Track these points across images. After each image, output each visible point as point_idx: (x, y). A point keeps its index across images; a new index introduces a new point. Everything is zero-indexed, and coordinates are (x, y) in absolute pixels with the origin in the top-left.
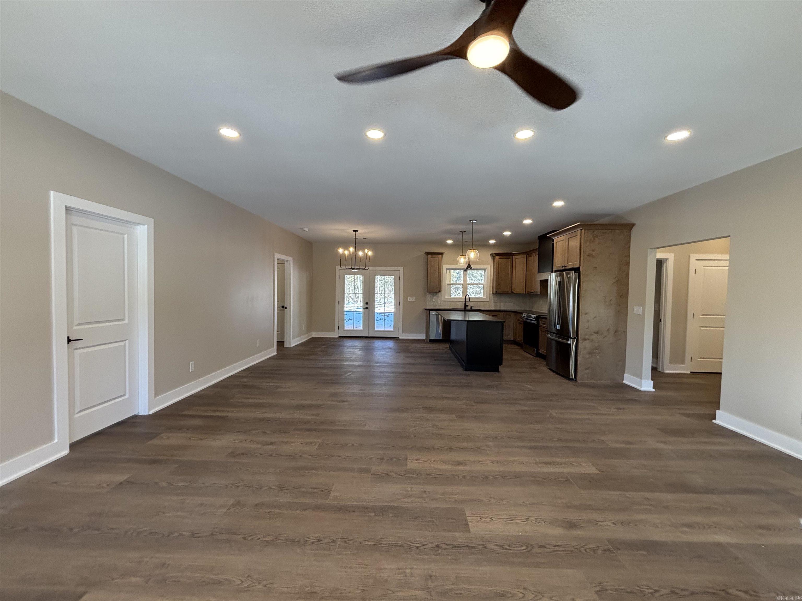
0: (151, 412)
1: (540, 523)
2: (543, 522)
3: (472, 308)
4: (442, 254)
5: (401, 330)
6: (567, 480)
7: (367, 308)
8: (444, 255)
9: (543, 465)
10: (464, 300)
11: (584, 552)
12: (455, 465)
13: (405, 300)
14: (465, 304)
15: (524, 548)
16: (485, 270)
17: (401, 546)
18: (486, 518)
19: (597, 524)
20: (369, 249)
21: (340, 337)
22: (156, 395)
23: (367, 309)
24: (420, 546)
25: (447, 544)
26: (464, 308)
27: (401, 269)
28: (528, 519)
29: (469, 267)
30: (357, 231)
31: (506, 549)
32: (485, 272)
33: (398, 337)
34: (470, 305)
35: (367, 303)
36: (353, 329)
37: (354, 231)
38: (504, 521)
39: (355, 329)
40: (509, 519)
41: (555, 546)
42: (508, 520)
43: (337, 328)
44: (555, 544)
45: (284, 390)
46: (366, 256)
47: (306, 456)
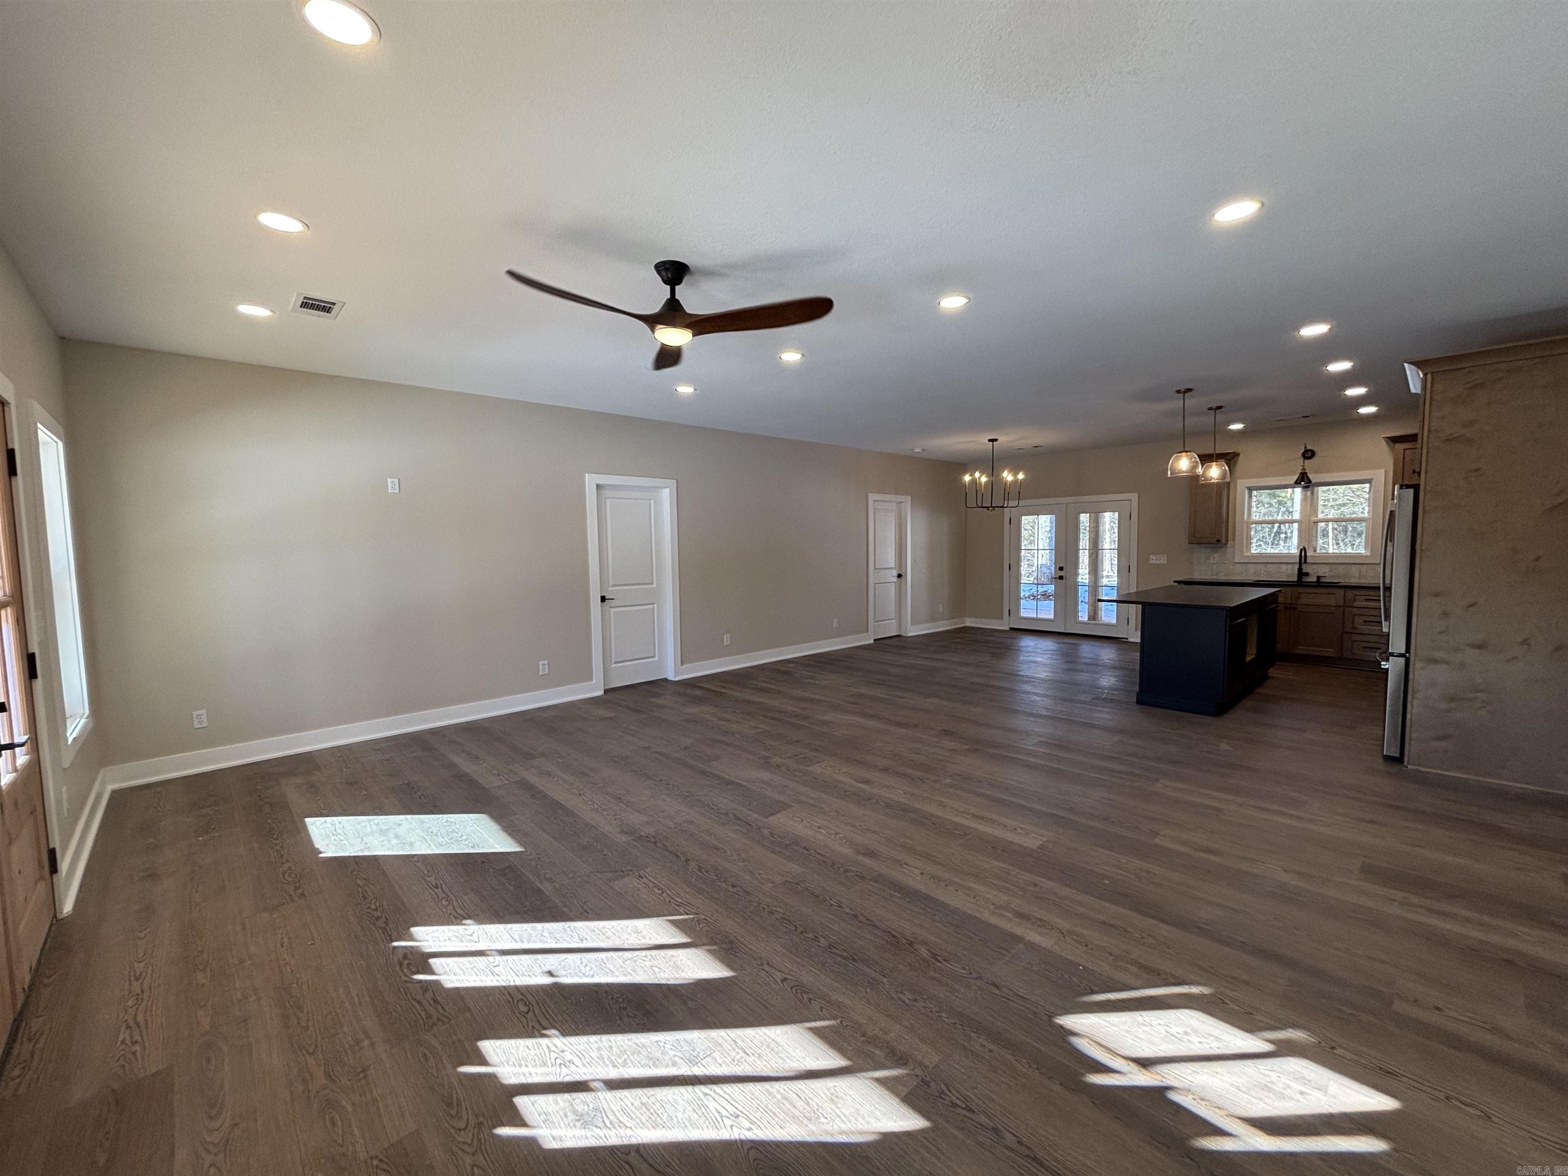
0: (677, 679)
1: (842, 840)
2: (845, 841)
3: (1323, 580)
4: (1230, 456)
5: (1132, 623)
6: (965, 835)
7: (1061, 578)
10: (1298, 561)
11: (836, 867)
12: (857, 781)
13: (1142, 559)
14: (1300, 569)
15: (789, 842)
16: (1369, 481)
18: (798, 818)
19: (902, 865)
21: (1012, 629)
22: (683, 662)
24: (715, 809)
25: (735, 816)
26: (1295, 579)
27: (1134, 497)
28: (838, 834)
29: (1305, 480)
30: (996, 440)
31: (773, 837)
32: (1371, 487)
33: (1127, 639)
34: (1314, 573)
35: (1061, 569)
36: (1035, 616)
37: (990, 440)
38: (811, 826)
39: (1040, 616)
41: (819, 854)
43: (1006, 613)
44: (822, 853)
47: (738, 735)
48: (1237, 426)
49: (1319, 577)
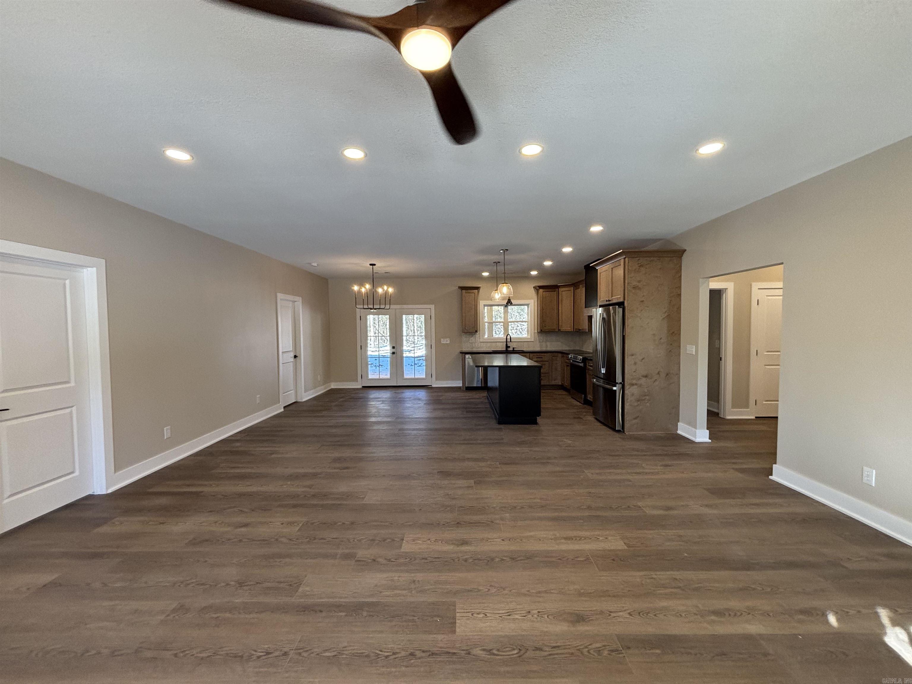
0: (110, 491)
1: (542, 617)
2: (546, 616)
3: (515, 349)
4: (478, 288)
5: (434, 377)
6: (587, 559)
8: (481, 289)
9: (563, 541)
10: (505, 341)
11: (586, 653)
12: (458, 545)
13: (438, 341)
14: (507, 345)
15: (516, 652)
16: (528, 305)
17: (368, 656)
18: (478, 614)
19: (610, 615)
20: (389, 286)
21: (363, 387)
22: (116, 469)
23: (395, 354)
24: (391, 655)
25: (423, 652)
26: (504, 349)
27: (432, 307)
28: (529, 612)
29: (509, 303)
30: (375, 265)
31: (494, 654)
32: (528, 307)
33: (431, 385)
34: (512, 346)
35: (393, 348)
36: (378, 377)
37: (371, 265)
38: (500, 617)
39: (381, 377)
40: (506, 614)
41: (554, 647)
42: (504, 615)
43: (359, 377)
44: (554, 645)
45: (279, 456)
46: (386, 293)
47: (284, 540)
48: (485, 274)
49: (514, 348)
